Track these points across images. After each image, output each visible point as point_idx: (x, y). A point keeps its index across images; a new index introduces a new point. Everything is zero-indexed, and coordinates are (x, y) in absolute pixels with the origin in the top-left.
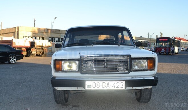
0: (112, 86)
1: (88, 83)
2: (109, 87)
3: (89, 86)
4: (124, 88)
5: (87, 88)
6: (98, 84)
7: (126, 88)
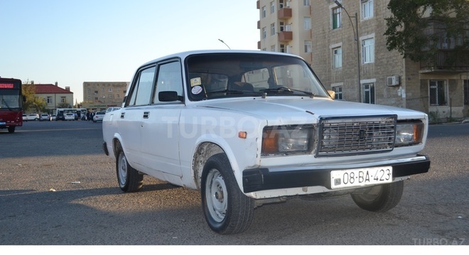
0: (373, 178)
1: (335, 175)
2: (368, 180)
3: (338, 182)
4: (390, 181)
5: (333, 186)
6: (352, 175)
7: (393, 180)
